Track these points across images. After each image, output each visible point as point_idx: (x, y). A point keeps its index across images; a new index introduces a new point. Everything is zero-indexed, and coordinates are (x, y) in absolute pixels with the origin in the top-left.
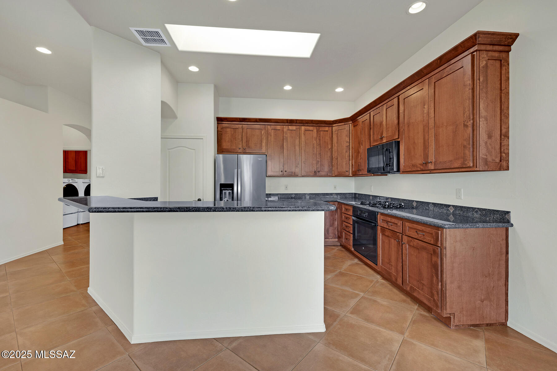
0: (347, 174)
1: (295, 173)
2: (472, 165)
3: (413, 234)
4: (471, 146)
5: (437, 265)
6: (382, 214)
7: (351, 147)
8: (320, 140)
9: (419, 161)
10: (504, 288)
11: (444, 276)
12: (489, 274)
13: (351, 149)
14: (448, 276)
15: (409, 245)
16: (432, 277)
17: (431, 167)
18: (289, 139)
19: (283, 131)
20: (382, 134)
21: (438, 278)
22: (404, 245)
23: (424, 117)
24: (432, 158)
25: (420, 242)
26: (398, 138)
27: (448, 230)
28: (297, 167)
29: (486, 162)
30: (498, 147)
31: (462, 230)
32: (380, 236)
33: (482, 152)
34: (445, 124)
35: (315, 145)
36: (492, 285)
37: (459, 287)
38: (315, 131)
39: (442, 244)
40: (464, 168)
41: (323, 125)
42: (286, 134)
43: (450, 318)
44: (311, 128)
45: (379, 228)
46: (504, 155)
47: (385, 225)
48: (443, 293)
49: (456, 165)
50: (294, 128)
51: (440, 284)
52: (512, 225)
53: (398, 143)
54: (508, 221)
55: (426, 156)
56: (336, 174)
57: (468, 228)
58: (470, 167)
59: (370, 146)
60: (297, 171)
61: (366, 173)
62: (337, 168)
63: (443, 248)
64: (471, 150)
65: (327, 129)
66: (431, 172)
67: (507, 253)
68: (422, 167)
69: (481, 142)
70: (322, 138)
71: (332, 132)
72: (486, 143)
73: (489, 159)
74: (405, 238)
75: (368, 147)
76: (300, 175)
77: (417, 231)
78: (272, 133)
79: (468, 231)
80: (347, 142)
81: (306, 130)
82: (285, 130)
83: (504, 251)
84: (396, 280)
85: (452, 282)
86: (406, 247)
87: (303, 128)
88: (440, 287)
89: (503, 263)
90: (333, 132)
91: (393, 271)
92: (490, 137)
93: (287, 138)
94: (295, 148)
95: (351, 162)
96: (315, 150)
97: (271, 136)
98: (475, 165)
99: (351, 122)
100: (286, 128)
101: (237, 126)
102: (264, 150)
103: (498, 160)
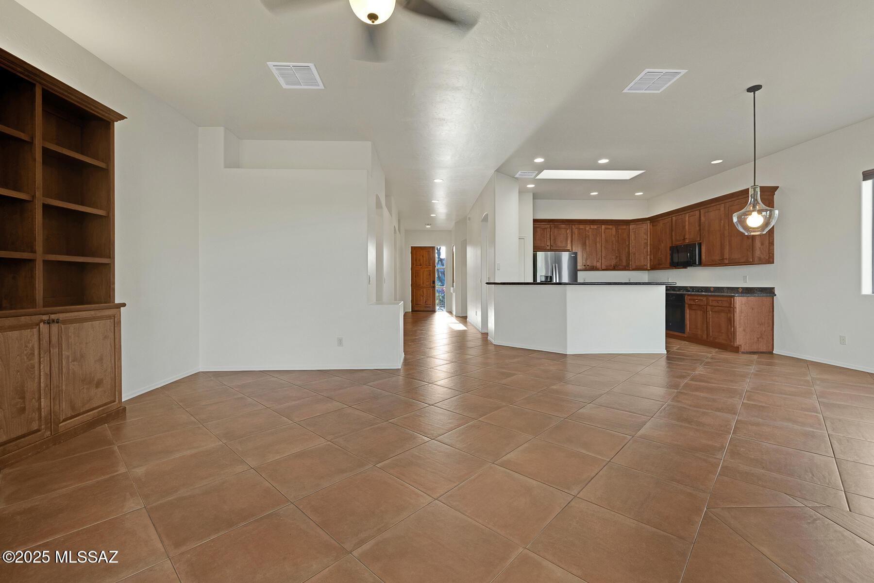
0: (645, 267)
1: (596, 267)
2: (751, 260)
3: (715, 304)
4: (751, 250)
5: (731, 317)
6: (689, 295)
7: (649, 243)
8: (618, 237)
9: (717, 258)
10: (771, 332)
11: (735, 323)
12: (762, 324)
13: (649, 245)
14: (737, 324)
15: (712, 311)
16: (728, 325)
17: (727, 262)
18: (590, 236)
19: (585, 229)
20: (685, 236)
21: (731, 325)
22: (708, 312)
23: (720, 228)
24: (727, 256)
25: (719, 308)
26: (700, 240)
27: (737, 297)
28: (598, 261)
29: (760, 259)
30: (767, 250)
31: (745, 298)
32: (687, 311)
33: (758, 253)
34: (736, 235)
35: (614, 242)
36: (764, 330)
37: (744, 330)
38: (614, 229)
39: (734, 305)
40: (747, 263)
41: (621, 224)
42: (588, 232)
43: (738, 347)
44: (610, 227)
45: (687, 306)
46: (771, 255)
47: (692, 303)
48: (734, 333)
49: (743, 261)
50: (595, 227)
51: (733, 329)
52: (776, 295)
53: (700, 245)
54: (774, 293)
55: (722, 254)
56: (634, 267)
57: (749, 296)
58: (750, 262)
59: (672, 244)
60: (599, 265)
61: (669, 266)
62: (635, 262)
63: (734, 308)
64: (751, 252)
65: (624, 227)
66: (726, 265)
67: (773, 311)
68: (719, 262)
69: (757, 247)
70: (621, 235)
71: (629, 229)
72: (760, 248)
73: (762, 257)
74: (709, 308)
75: (669, 245)
76: (601, 269)
77: (718, 301)
78: (576, 231)
79: (749, 298)
80: (645, 239)
81: (606, 229)
82: (587, 229)
83: (771, 310)
84: (702, 337)
85: (739, 327)
86: (709, 313)
87: (603, 227)
88: (732, 330)
89: (771, 317)
90: (631, 230)
91: (699, 332)
92: (762, 244)
93: (589, 236)
94: (596, 245)
95: (648, 257)
96: (614, 246)
97: (575, 234)
98: (753, 261)
99: (649, 222)
100: (588, 228)
101: (546, 226)
102: (569, 247)
103: (767, 258)
